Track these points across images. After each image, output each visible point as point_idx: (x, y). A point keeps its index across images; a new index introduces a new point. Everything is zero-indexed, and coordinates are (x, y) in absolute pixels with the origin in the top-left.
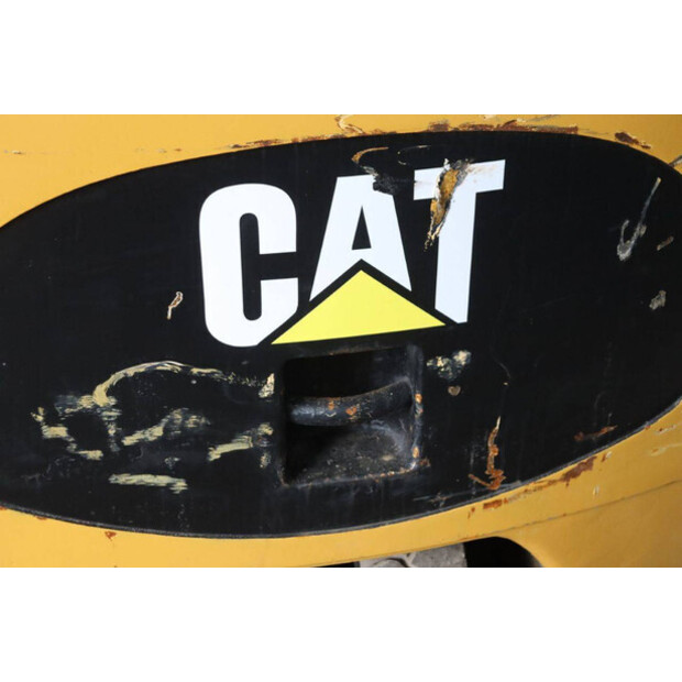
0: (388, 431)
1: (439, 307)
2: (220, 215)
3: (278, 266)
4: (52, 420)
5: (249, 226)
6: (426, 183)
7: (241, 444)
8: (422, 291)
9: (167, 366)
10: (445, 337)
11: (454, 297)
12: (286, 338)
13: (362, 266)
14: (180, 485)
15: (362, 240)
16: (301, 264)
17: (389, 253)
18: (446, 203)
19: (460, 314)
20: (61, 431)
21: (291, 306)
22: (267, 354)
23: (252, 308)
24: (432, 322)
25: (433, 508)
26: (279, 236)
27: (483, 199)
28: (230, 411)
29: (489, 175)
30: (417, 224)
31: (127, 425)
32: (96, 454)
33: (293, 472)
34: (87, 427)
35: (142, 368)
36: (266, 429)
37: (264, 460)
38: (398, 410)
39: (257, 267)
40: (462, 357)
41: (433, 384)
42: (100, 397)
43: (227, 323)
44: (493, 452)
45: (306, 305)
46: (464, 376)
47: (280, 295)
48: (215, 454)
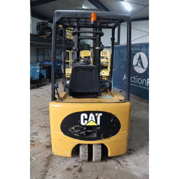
0: (94, 134)
1: (98, 124)
2: (82, 115)
3: (86, 119)
4: (70, 129)
5: (84, 116)
6: (96, 114)
7: (83, 133)
8: (96, 122)
9: (78, 126)
10: (98, 126)
11: (99, 123)
12: (86, 125)
13: (92, 120)
14: (78, 136)
15: (92, 118)
16: (88, 119)
17: (94, 119)
18: (98, 116)
19: (99, 124)
20: (70, 130)
21: (87, 123)
22: (85, 126)
23: (84, 122)
24: (97, 125)
25: (97, 140)
26: (86, 117)
27: (101, 116)
28: (82, 130)
29: (101, 114)
30: (96, 117)
31: (75, 130)
32: (73, 132)
33: (87, 136)
34: (72, 130)
35: (76, 126)
36: (85, 132)
37: (85, 134)
38: (95, 132)
39: (85, 119)
40: (99, 128)
41: (97, 130)
42: (73, 128)
43: (82, 123)
44: (102, 136)
45: (88, 122)
46: (100, 129)
47: (86, 122)
48: (81, 133)
